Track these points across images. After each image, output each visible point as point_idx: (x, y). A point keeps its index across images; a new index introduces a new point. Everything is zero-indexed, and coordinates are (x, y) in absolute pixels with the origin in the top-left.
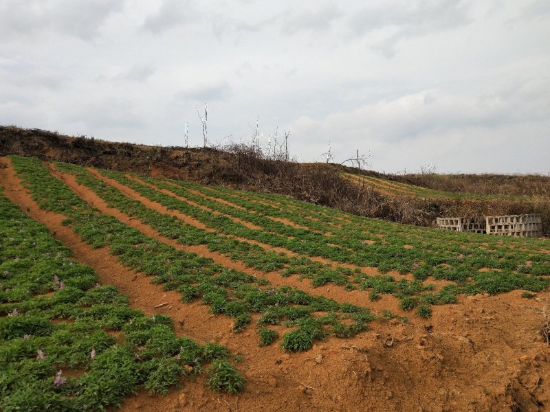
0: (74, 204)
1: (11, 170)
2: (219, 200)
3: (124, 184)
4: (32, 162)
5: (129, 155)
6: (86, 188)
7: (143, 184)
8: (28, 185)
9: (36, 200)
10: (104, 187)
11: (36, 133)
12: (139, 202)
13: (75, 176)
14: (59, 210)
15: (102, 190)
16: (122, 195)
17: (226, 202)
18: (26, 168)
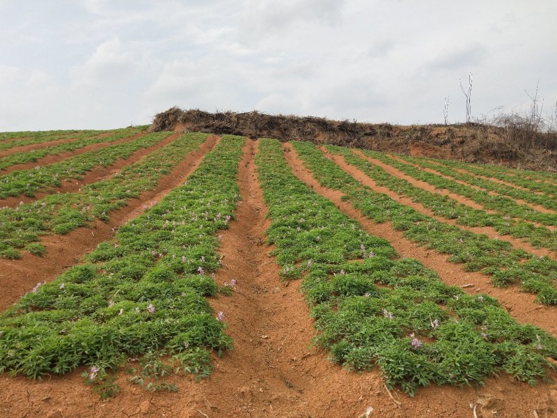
0: (348, 183)
1: (294, 154)
2: (492, 179)
3: (387, 164)
4: (308, 146)
5: (389, 135)
6: (354, 168)
7: (406, 163)
8: (308, 166)
9: (316, 178)
10: (370, 166)
11: (309, 120)
12: (406, 181)
13: (343, 157)
14: (337, 187)
15: (368, 169)
16: (387, 174)
17: (502, 182)
18: (305, 151)
